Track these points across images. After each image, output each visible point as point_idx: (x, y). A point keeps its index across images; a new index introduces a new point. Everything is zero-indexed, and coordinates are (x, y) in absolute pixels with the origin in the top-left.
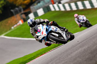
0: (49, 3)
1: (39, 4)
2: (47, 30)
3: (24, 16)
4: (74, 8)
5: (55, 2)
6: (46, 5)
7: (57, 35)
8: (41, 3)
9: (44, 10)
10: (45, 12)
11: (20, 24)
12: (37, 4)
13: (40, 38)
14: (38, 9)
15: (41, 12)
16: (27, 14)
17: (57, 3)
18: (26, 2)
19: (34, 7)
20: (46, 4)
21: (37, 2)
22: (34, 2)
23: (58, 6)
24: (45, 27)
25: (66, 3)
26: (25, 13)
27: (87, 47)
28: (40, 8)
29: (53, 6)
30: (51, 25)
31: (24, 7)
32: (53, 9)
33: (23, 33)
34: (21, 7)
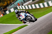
0: (17, 5)
1: (11, 6)
3: (3, 12)
4: (30, 8)
5: (20, 5)
6: (15, 6)
8: (13, 5)
9: (14, 9)
11: (1, 17)
12: (10, 6)
15: (12, 10)
16: (5, 11)
17: (21, 5)
18: (4, 5)
19: (9, 7)
21: (10, 5)
22: (9, 5)
23: (22, 7)
25: (26, 5)
26: (4, 11)
27: (37, 28)
28: (12, 8)
29: (19, 7)
31: (4, 7)
33: (3, 21)
34: (2, 8)
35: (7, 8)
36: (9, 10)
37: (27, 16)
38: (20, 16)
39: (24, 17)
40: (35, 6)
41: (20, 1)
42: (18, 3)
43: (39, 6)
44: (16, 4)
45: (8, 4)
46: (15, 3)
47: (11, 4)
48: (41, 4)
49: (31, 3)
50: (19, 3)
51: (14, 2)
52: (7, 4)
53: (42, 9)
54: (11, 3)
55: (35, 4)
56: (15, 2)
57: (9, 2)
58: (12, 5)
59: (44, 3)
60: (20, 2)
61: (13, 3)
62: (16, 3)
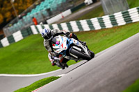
0: (30, 22)
1: (15, 25)
2: (68, 42)
5: (38, 21)
6: (26, 26)
7: (80, 50)
10: (23, 36)
12: (13, 24)
13: (58, 51)
14: (14, 32)
15: (18, 36)
17: (41, 23)
20: (26, 24)
21: (12, 22)
22: (9, 22)
24: (65, 38)
25: (54, 23)
28: (17, 31)
29: (36, 28)
30: (71, 37)
32: (35, 32)
35: (5, 29)
36: (10, 35)
37: (73, 45)
38: (55, 43)
39: (65, 47)
40: (80, 26)
41: (38, 12)
42: (33, 18)
43: (90, 24)
44: (29, 19)
45: (7, 20)
46: (24, 18)
47: (13, 19)
48: (95, 21)
49: (67, 16)
50: (35, 16)
51: (23, 14)
52: (5, 19)
53: (98, 35)
54: (13, 17)
55: (77, 19)
56: (26, 14)
57: (8, 14)
58: (16, 22)
59: (103, 17)
60: (40, 15)
61: (20, 16)
62: (28, 16)
